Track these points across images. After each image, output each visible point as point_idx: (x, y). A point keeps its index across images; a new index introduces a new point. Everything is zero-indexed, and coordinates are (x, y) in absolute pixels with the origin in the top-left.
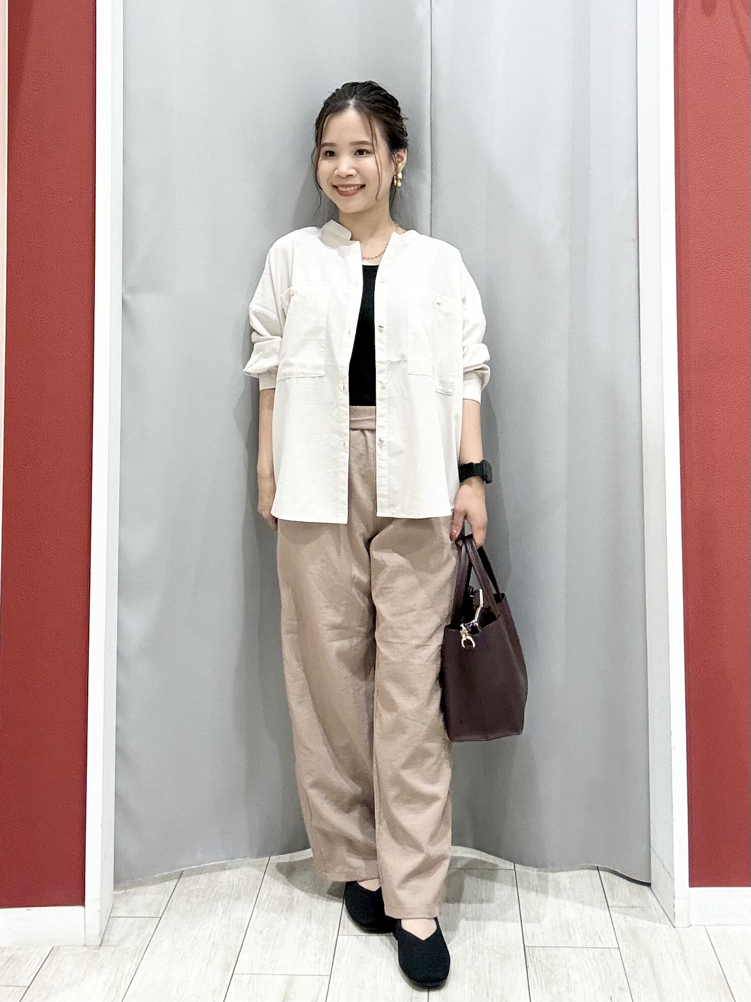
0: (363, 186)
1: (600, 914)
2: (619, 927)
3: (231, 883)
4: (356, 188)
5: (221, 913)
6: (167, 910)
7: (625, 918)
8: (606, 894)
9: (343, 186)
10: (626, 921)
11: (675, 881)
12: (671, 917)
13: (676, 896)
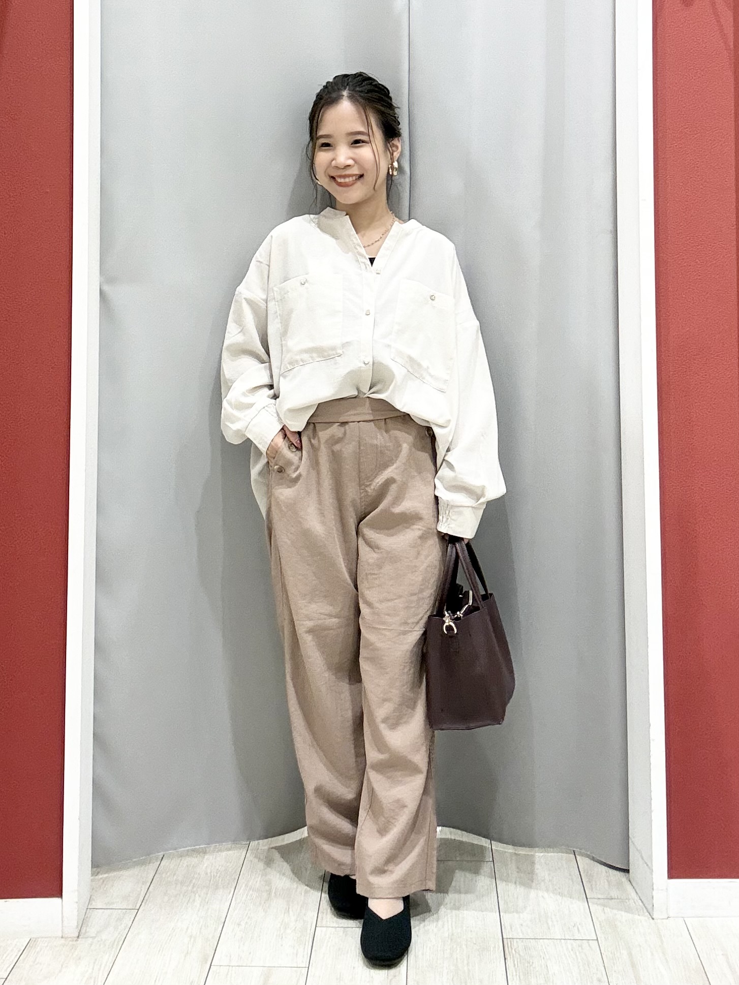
0: (361, 176)
1: (578, 906)
2: (597, 918)
3: (209, 874)
4: (354, 178)
5: (198, 905)
6: (145, 901)
7: (603, 909)
8: (585, 886)
9: (340, 176)
10: (604, 913)
11: (653, 873)
12: (649, 907)
13: (655, 887)
